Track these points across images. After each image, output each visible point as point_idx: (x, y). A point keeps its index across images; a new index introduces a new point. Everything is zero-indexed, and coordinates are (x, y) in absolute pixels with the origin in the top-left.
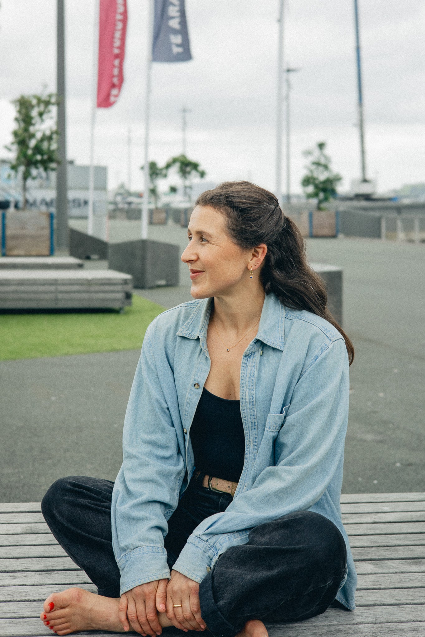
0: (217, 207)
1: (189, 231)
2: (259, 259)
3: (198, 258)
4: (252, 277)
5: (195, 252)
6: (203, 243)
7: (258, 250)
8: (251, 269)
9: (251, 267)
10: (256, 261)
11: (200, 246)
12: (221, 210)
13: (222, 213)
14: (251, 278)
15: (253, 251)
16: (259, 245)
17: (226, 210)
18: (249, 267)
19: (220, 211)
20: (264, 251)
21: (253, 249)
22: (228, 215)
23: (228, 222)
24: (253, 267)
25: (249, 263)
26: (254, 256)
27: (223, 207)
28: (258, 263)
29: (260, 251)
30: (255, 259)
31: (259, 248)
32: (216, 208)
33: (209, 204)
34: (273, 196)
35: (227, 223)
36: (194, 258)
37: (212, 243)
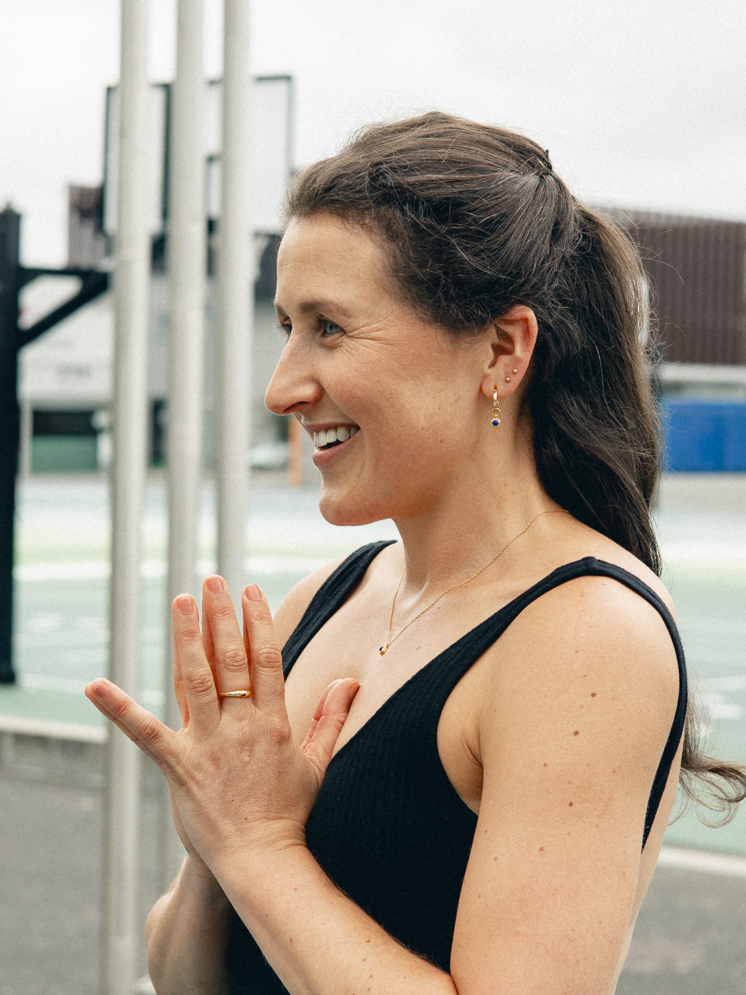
0: (350, 214)
1: (280, 311)
2: (518, 360)
3: (321, 392)
4: (499, 421)
5: (306, 373)
6: (329, 340)
7: (509, 329)
8: (495, 396)
9: (496, 388)
10: (506, 366)
11: (321, 352)
12: (367, 222)
13: (370, 230)
14: (495, 424)
15: (492, 336)
16: (507, 312)
17: (379, 218)
18: (488, 388)
19: (363, 225)
20: (527, 332)
21: (493, 331)
22: (391, 233)
23: (395, 257)
24: (501, 387)
25: (486, 377)
26: (500, 350)
27: (369, 208)
28: (515, 374)
29: (516, 332)
30: (504, 359)
31: (511, 322)
32: (347, 219)
33: (325, 207)
34: (529, 145)
35: (391, 260)
36: (307, 392)
37: (356, 332)
